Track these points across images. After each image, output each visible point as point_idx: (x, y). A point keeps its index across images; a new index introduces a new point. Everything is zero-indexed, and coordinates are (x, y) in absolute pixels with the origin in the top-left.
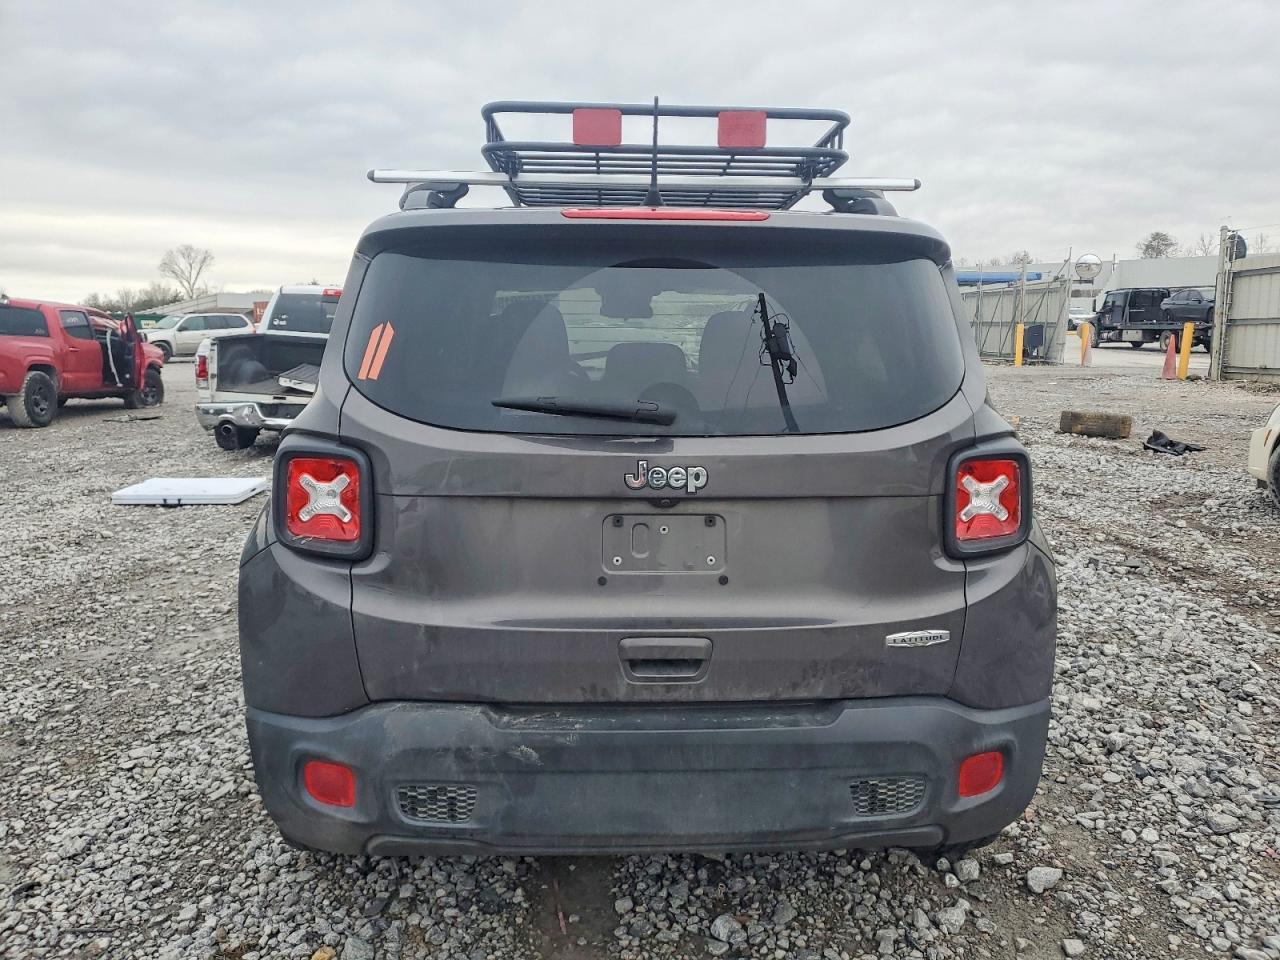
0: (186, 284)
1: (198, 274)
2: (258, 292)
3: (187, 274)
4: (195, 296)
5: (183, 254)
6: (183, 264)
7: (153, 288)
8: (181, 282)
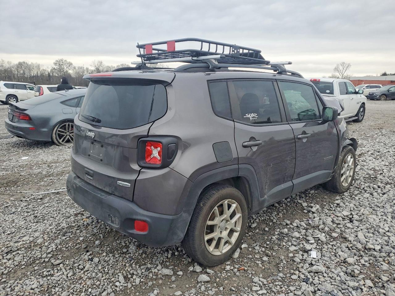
0: (341, 74)
1: (345, 71)
2: (368, 76)
3: (342, 71)
4: (343, 78)
5: (341, 65)
6: (341, 68)
7: (332, 76)
8: (340, 74)
